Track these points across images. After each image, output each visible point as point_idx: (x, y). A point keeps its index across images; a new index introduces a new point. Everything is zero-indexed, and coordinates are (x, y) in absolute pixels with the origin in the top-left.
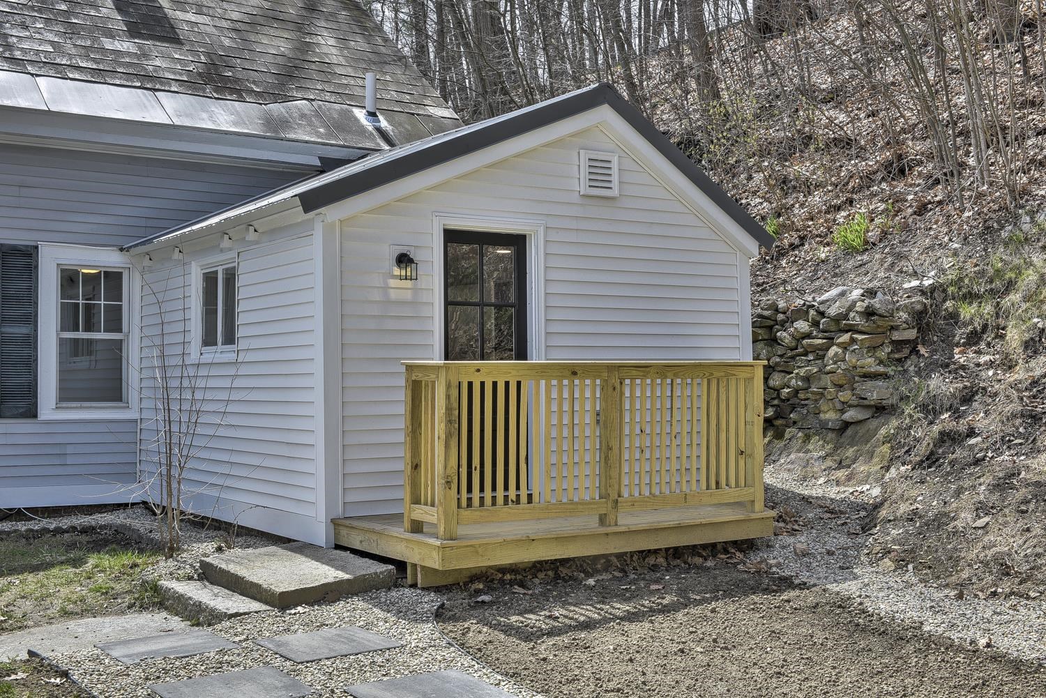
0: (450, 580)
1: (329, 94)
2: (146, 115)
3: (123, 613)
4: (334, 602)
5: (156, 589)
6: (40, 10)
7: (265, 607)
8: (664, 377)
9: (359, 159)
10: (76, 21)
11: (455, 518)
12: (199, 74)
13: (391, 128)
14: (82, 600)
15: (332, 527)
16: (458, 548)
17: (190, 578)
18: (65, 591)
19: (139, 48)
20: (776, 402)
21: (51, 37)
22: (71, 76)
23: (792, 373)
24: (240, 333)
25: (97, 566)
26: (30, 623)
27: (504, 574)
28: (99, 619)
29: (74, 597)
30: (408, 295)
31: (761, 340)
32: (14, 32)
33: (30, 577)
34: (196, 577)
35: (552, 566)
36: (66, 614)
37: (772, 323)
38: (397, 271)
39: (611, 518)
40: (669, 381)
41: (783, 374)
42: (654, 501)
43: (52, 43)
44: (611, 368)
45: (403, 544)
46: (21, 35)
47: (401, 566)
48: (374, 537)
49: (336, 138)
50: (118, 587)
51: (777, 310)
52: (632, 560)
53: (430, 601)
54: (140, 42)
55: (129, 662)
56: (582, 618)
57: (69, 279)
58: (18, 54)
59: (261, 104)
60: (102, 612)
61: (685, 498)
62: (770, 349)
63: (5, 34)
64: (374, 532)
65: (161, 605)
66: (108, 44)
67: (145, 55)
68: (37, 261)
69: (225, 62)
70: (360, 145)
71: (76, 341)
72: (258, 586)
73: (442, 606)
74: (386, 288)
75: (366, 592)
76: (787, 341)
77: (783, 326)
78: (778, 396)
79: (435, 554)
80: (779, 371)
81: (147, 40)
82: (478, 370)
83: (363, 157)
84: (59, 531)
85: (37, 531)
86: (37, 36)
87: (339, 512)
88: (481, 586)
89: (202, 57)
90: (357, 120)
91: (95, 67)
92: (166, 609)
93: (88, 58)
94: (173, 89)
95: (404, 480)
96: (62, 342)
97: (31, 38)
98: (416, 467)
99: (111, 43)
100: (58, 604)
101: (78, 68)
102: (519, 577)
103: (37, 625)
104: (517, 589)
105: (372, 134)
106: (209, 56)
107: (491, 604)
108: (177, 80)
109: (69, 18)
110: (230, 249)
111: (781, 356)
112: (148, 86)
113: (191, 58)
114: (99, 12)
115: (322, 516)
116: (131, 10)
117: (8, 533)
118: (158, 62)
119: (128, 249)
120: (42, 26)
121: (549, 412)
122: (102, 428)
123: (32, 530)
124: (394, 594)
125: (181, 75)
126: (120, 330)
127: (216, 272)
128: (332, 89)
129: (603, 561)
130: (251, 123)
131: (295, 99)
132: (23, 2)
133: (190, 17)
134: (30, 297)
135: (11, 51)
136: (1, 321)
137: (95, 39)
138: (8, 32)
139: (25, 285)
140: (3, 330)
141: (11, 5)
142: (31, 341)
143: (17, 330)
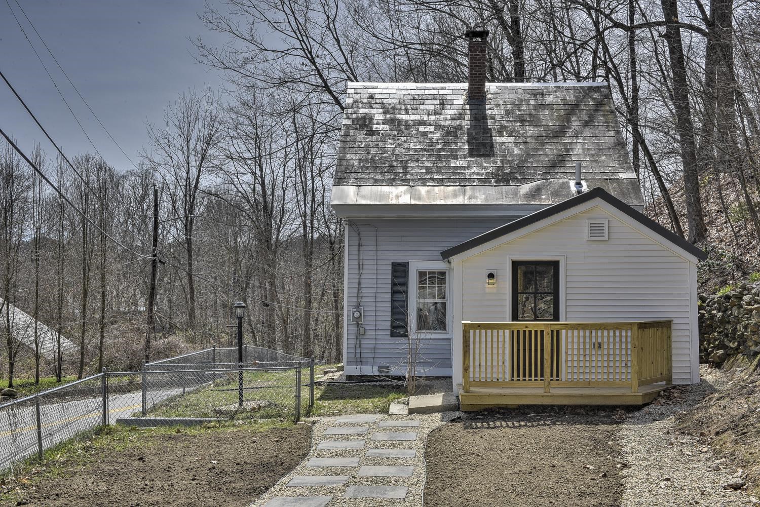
0: (475, 409)
1: (560, 174)
2: (453, 201)
6: (428, 151)
7: (406, 413)
10: (443, 153)
11: (469, 384)
12: (492, 173)
16: (469, 396)
17: (404, 403)
19: (468, 163)
21: (428, 164)
22: (428, 184)
30: (494, 291)
32: (411, 165)
34: (406, 403)
39: (547, 389)
43: (426, 168)
46: (414, 166)
49: (549, 201)
53: (457, 415)
54: (470, 159)
57: (422, 274)
58: (409, 177)
59: (517, 186)
66: (453, 163)
67: (469, 167)
68: (408, 269)
69: (509, 164)
73: (459, 417)
74: (483, 287)
75: (444, 411)
81: (474, 158)
82: (479, 326)
86: (421, 165)
89: (498, 163)
90: (569, 188)
91: (441, 177)
93: (439, 173)
94: (474, 184)
96: (419, 304)
97: (418, 166)
99: (455, 163)
101: (433, 180)
104: (497, 415)
106: (502, 162)
108: (478, 179)
109: (440, 152)
112: (462, 184)
113: (492, 165)
117: (388, 386)
118: (474, 170)
120: (426, 159)
125: (482, 175)
126: (444, 298)
128: (564, 171)
130: (506, 197)
131: (538, 180)
132: (422, 147)
133: (503, 139)
134: (405, 285)
135: (406, 175)
136: (393, 295)
137: (448, 162)
138: (409, 165)
139: (403, 279)
140: (394, 299)
141: (415, 150)
142: (405, 304)
143: (400, 299)
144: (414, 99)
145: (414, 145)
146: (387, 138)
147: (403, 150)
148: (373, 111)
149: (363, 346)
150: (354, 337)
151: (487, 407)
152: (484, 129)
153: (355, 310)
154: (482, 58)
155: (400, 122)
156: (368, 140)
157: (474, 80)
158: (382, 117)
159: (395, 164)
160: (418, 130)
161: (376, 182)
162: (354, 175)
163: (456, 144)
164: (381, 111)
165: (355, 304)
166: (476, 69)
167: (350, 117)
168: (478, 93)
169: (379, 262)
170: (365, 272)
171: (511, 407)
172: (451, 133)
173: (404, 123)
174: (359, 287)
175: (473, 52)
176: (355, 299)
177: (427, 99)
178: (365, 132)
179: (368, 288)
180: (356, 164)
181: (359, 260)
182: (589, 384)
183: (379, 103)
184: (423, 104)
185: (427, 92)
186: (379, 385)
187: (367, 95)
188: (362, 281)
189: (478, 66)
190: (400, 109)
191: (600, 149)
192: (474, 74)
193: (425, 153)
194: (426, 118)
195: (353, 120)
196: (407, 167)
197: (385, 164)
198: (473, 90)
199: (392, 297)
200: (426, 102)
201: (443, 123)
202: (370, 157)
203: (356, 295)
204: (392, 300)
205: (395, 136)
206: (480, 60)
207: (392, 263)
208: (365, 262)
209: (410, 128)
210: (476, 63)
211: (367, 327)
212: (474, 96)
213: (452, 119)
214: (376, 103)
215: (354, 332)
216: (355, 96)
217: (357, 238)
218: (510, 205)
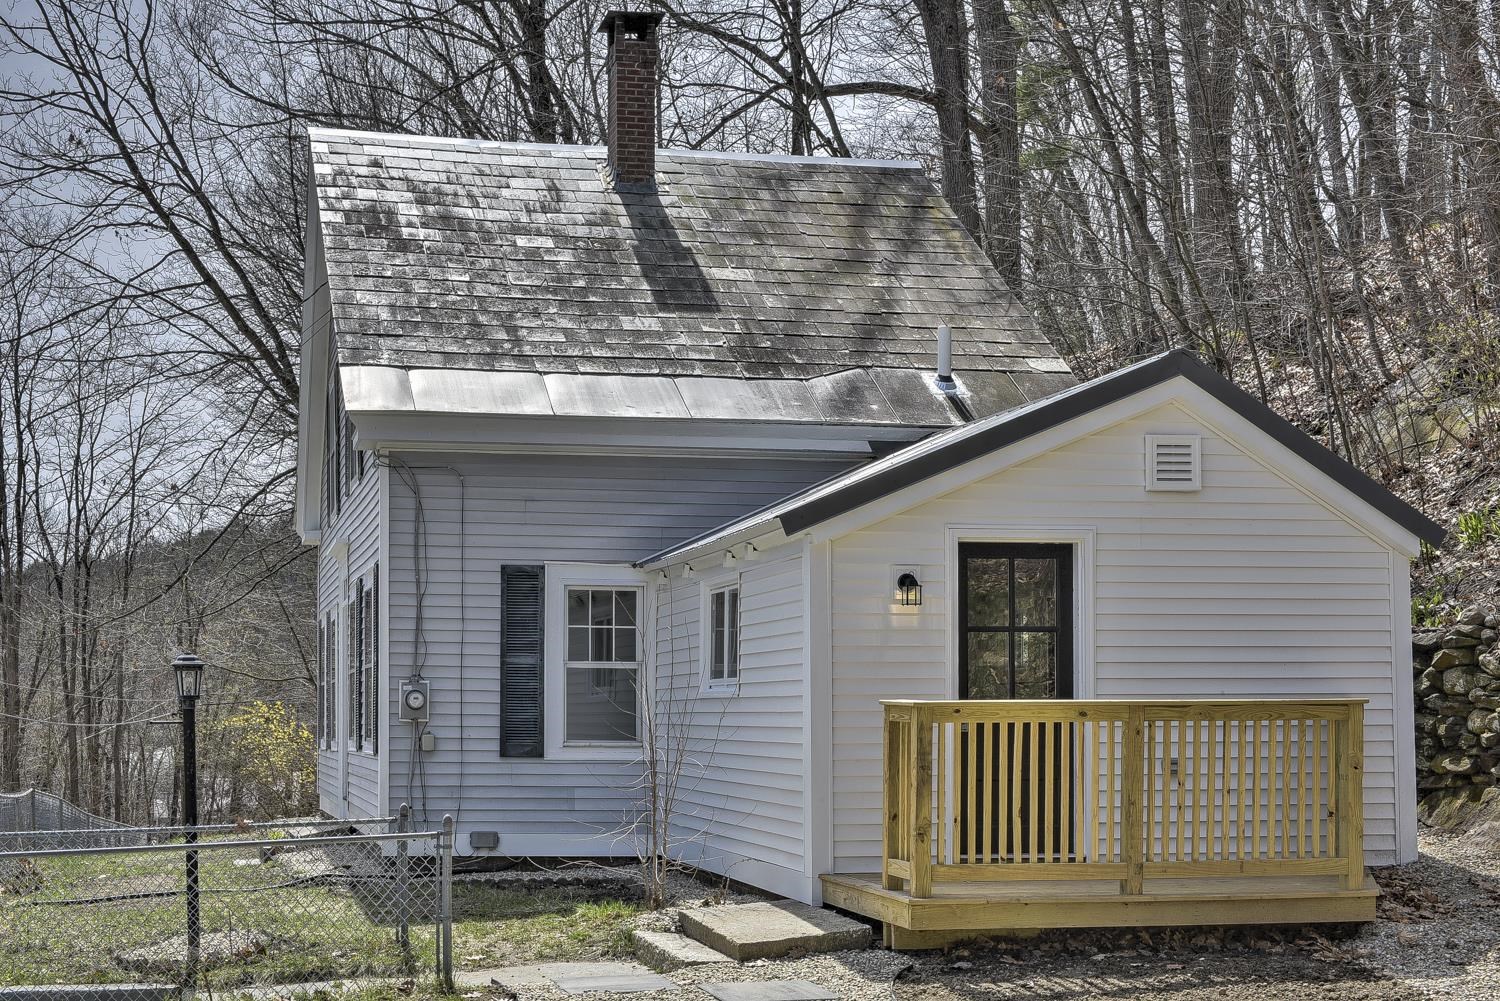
0: (930, 945)
1: (892, 356)
2: (662, 409)
3: (596, 960)
4: (799, 958)
5: (629, 937)
6: (555, 292)
7: (726, 958)
8: (1212, 719)
9: (921, 439)
10: (594, 299)
11: (929, 875)
12: (730, 349)
13: (969, 394)
14: (560, 945)
15: (819, 884)
16: (931, 907)
17: (667, 930)
18: (544, 936)
19: (663, 323)
20: (1474, 751)
21: (565, 323)
22: (582, 369)
23: (1494, 711)
24: (742, 665)
25: (583, 916)
26: (506, 963)
27: (998, 942)
28: (571, 964)
29: (551, 942)
30: (915, 622)
31: (1457, 666)
32: (525, 323)
33: (516, 923)
34: (673, 929)
35: (1061, 938)
36: (541, 957)
37: (1474, 642)
38: (899, 595)
39: (1134, 885)
40: (1220, 723)
41: (1485, 713)
42: (1194, 868)
43: (564, 331)
44: (1133, 708)
45: (880, 902)
46: (533, 325)
47: (877, 925)
48: (856, 895)
49: (891, 416)
50: (595, 935)
51: (1483, 625)
52: (1172, 939)
53: (900, 963)
54: (665, 315)
55: (572, 992)
56: (1060, 989)
57: (578, 601)
58: (527, 350)
59: (801, 380)
60: (577, 958)
61: (1241, 867)
62: (1469, 678)
63: (515, 326)
64: (854, 888)
65: (633, 955)
66: (627, 323)
67: (669, 334)
68: (543, 583)
69: (764, 329)
70: (923, 423)
71: (598, 670)
72: (723, 938)
73: (910, 969)
74: (888, 614)
75: (836, 951)
76: (1491, 667)
77: (1489, 646)
78: (1478, 743)
79: (905, 912)
80: (1482, 709)
81: (674, 312)
82: (958, 711)
83: (926, 437)
84: (562, 883)
85: (540, 882)
86: (550, 324)
87: (828, 867)
88: (966, 953)
89: (737, 326)
90: (924, 388)
91: (609, 355)
92: (638, 959)
93: (601, 344)
94: (695, 373)
95: (882, 835)
96: (571, 673)
97: (542, 327)
98: (894, 817)
99: (632, 322)
100: (536, 947)
101: (591, 359)
102: (1015, 947)
103: (512, 965)
104: (1008, 959)
105: (941, 405)
106: (745, 324)
107: (967, 971)
108: (701, 360)
109: (586, 296)
110: (734, 569)
111: (1484, 688)
112: (668, 372)
113: (723, 330)
114: (620, 282)
115: (809, 873)
116: (659, 275)
117: (511, 882)
118: (683, 340)
119: (641, 565)
120: (555, 310)
121: (1098, 759)
122: (613, 770)
123: (534, 881)
124: (866, 955)
125: (708, 352)
126: (632, 658)
127: (723, 594)
128: (898, 350)
129: (1129, 937)
130: (786, 406)
131: (847, 368)
132: (537, 283)
133: (728, 273)
134: (536, 623)
135: (520, 346)
136: (506, 650)
137: (613, 319)
138: (519, 323)
139: (531, 610)
140: (508, 660)
141: (524, 289)
142: (537, 672)
143: (525, 660)
144: (482, 174)
145: (518, 279)
146: (443, 258)
147: (494, 289)
148: (390, 196)
149: (431, 782)
150: (405, 757)
151: (964, 936)
152: (672, 247)
153: (410, 688)
154: (645, 80)
155: (463, 225)
156: (397, 261)
157: (628, 133)
158: (415, 211)
159: (482, 319)
160: (514, 245)
161: (449, 360)
162: (389, 342)
163: (618, 278)
164: (409, 195)
165: (407, 673)
166: (632, 106)
167: (337, 206)
168: (637, 166)
169: (469, 565)
170: (432, 589)
171: (1022, 935)
172: (600, 254)
173: (474, 226)
174: (418, 630)
175: (624, 65)
176: (409, 661)
177: (513, 177)
178: (385, 242)
179: (441, 631)
180: (385, 315)
181: (416, 558)
182: (1241, 868)
183: (400, 179)
184: (508, 187)
185: (506, 160)
186: (488, 882)
187: (365, 160)
188: (426, 613)
189: (637, 100)
190: (456, 195)
191: (961, 306)
192: (627, 119)
193: (550, 296)
194: (524, 218)
195: (347, 213)
196: (516, 328)
197: (458, 318)
198: (626, 160)
199: (503, 656)
200: (513, 182)
201: (570, 231)
202: (414, 301)
203: (410, 649)
204: (503, 663)
205: (462, 254)
206: (641, 86)
207: (503, 568)
208: (432, 565)
209: (494, 239)
210: (633, 93)
211: (441, 734)
212: (628, 173)
213: (590, 224)
214: (392, 178)
215: (406, 745)
216: (334, 158)
217: (411, 503)
218: (800, 423)
